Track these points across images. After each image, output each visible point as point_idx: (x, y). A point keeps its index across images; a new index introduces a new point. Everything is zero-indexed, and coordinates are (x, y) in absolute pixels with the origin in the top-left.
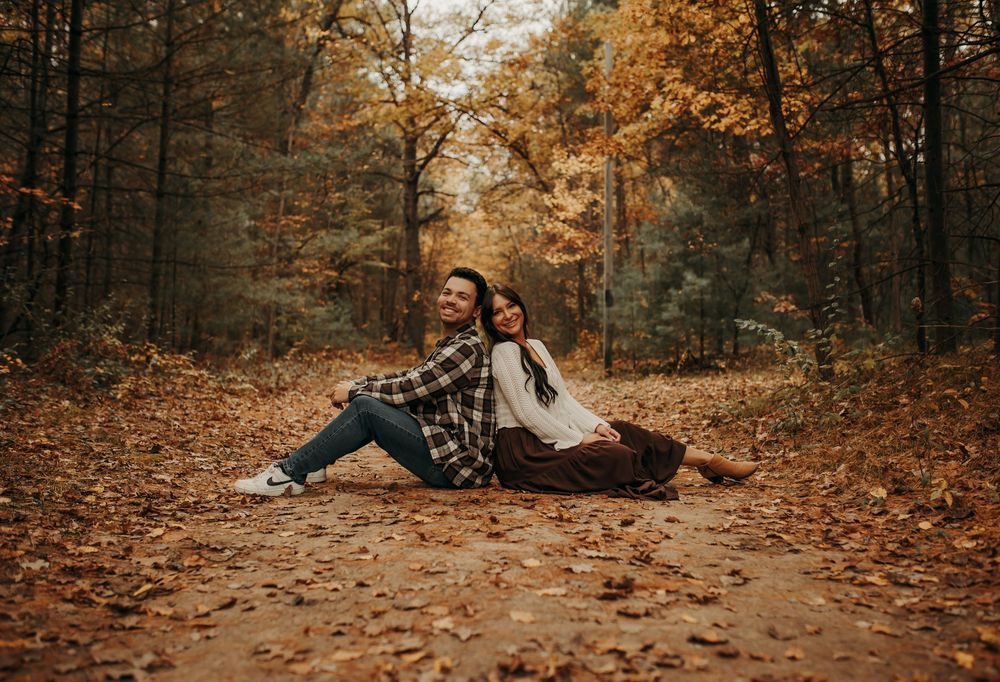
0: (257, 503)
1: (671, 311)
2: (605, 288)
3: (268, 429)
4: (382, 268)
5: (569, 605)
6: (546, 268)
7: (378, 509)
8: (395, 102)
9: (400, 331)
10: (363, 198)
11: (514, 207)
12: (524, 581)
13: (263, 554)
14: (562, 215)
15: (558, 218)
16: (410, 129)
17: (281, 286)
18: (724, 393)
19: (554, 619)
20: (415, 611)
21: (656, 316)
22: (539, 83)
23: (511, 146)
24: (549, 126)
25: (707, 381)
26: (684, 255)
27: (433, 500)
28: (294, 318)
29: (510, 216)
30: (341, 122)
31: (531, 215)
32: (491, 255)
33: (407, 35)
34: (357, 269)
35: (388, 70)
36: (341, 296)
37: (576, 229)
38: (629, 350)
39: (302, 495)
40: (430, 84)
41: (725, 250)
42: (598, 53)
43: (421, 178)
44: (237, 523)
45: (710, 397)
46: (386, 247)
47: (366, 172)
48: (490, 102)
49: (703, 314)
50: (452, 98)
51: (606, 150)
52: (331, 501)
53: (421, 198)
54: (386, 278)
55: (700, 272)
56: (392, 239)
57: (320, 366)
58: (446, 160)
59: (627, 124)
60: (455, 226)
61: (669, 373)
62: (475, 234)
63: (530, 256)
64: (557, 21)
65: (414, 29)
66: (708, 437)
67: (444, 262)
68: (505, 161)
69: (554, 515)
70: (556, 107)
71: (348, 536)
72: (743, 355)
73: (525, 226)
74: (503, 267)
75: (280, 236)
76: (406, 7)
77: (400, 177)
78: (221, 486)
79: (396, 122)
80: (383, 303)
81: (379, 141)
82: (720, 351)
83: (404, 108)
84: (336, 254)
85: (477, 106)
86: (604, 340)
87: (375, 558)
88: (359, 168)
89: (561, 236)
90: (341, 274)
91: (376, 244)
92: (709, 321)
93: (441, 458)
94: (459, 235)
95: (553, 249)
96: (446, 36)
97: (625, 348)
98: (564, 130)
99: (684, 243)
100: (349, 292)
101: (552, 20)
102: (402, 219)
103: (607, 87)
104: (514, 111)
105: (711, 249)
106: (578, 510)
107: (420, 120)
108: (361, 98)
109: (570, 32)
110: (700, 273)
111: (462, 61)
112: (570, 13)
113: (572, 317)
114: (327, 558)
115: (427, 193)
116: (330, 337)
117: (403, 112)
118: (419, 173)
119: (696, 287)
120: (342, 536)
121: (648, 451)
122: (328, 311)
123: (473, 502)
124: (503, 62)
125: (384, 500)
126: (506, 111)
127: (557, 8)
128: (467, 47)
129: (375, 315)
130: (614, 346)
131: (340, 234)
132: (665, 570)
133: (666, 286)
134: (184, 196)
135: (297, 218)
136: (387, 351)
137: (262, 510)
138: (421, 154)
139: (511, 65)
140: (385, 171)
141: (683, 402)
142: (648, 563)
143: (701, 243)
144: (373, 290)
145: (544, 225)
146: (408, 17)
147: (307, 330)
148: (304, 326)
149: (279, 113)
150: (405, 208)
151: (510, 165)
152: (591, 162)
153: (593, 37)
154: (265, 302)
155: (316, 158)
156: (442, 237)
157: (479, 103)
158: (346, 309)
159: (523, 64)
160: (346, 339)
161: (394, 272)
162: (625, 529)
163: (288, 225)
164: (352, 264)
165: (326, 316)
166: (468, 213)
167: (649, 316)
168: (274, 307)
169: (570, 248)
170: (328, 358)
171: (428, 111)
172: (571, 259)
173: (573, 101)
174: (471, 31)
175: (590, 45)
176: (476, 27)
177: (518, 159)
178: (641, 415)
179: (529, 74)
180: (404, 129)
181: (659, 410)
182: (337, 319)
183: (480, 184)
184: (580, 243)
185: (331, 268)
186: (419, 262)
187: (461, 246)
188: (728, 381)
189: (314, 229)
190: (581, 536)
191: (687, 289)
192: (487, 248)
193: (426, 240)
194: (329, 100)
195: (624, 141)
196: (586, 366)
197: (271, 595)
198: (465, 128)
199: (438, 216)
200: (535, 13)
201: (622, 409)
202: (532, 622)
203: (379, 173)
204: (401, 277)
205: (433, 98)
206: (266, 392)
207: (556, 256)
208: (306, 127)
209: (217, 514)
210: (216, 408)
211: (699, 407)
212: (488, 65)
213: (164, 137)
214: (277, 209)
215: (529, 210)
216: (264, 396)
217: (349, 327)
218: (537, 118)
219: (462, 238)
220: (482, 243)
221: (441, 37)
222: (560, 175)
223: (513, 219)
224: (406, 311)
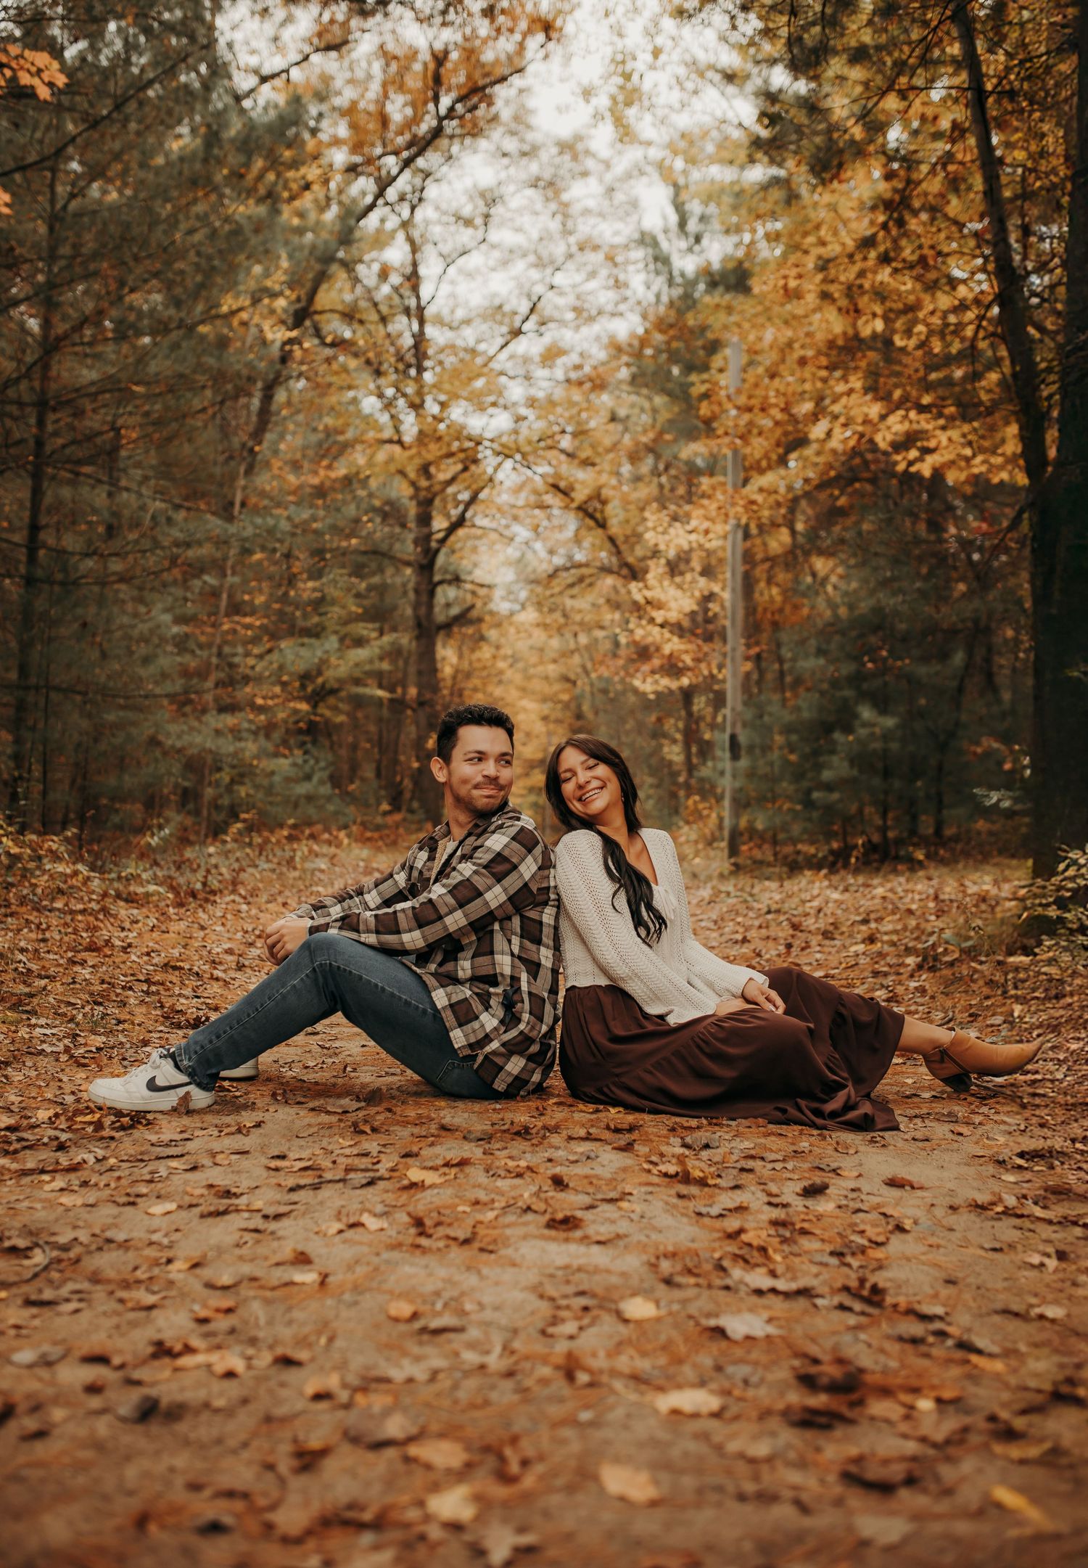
0: (123, 1128)
1: (837, 767)
2: (728, 731)
3: (175, 968)
4: (380, 699)
5: (733, 1447)
6: (632, 699)
7: (343, 1145)
8: (400, 442)
9: (407, 795)
10: (349, 590)
11: (581, 604)
12: (624, 1362)
13: (107, 1262)
14: (659, 616)
15: (652, 620)
16: (424, 483)
17: (220, 726)
18: (932, 905)
19: (700, 1491)
20: (391, 1453)
21: (810, 775)
22: (622, 412)
23: (579, 508)
24: (637, 479)
25: (899, 883)
26: (857, 679)
27: (444, 1128)
28: (242, 775)
29: (578, 618)
30: (316, 473)
31: (609, 616)
32: (547, 678)
33: (420, 339)
34: (341, 700)
35: (390, 392)
36: (314, 742)
37: (681, 637)
38: (765, 831)
39: (208, 1110)
40: (457, 413)
41: (922, 671)
42: (717, 361)
43: (441, 560)
44: (75, 1179)
45: (910, 912)
46: (385, 666)
47: (357, 552)
48: (547, 442)
49: (887, 774)
50: (488, 435)
51: (732, 512)
52: (258, 1125)
53: (439, 590)
54: (385, 712)
55: (882, 703)
56: (394, 653)
57: (279, 853)
58: (479, 532)
59: (762, 472)
60: (492, 634)
61: (833, 869)
62: (522, 646)
63: (608, 680)
64: (652, 317)
65: (430, 331)
66: (922, 991)
67: (475, 690)
68: (569, 532)
69: (672, 1169)
70: (650, 449)
71: (278, 1217)
72: (950, 839)
73: (600, 634)
74: (565, 697)
75: (220, 647)
76: (418, 297)
77: (406, 557)
78: (68, 1088)
79: (402, 473)
80: (380, 751)
81: (377, 503)
82: (913, 832)
83: (414, 451)
84: (305, 677)
85: (527, 449)
86: (726, 814)
87: (323, 1283)
88: (344, 544)
89: (658, 649)
90: (315, 706)
91: (371, 661)
92: (897, 784)
93: (471, 1046)
94: (498, 647)
95: (646, 668)
96: (479, 341)
97: (760, 826)
98: (661, 486)
99: (857, 658)
100: (329, 735)
101: (644, 316)
102: (411, 623)
103: (733, 412)
104: (583, 455)
105: (900, 668)
106: (716, 1155)
107: (439, 470)
108: (350, 435)
109: (672, 332)
110: (883, 708)
111: (503, 379)
112: (671, 303)
113: (674, 775)
114: (226, 1280)
115: (450, 582)
116: (296, 806)
117: (411, 458)
118: (437, 551)
119: (877, 730)
120: (266, 1217)
121: (839, 1020)
122: (295, 765)
123: (518, 1133)
124: (568, 381)
125: (355, 1125)
126: (570, 455)
127: (652, 299)
128: (512, 357)
129: (368, 772)
130: (743, 823)
131: (311, 645)
132: (917, 1329)
133: (827, 729)
134: (63, 584)
135: (248, 620)
136: (386, 826)
137: (128, 1145)
138: (439, 524)
139: (580, 383)
140: (384, 547)
141: (865, 921)
142: (879, 1305)
143: (884, 660)
144: (367, 732)
145: (632, 631)
146: (420, 309)
147: (260, 795)
148: (257, 787)
149: (221, 458)
150: (416, 607)
151: (577, 540)
152: (707, 532)
153: (710, 335)
154: (195, 751)
155: (271, 522)
156: (473, 650)
157: (530, 442)
158: (322, 761)
159: (598, 384)
160: (321, 808)
161: (398, 705)
162: (810, 1203)
163: (235, 631)
164: (333, 692)
165: (292, 772)
166: (512, 614)
167: (798, 776)
168: (209, 759)
169: (672, 668)
170: (290, 838)
171: (450, 455)
172: (674, 685)
173: (675, 441)
174: (517, 333)
175: (702, 353)
176: (526, 327)
177: (590, 529)
178: (797, 943)
179: (605, 399)
180: (413, 484)
181: (827, 935)
182: (308, 777)
183: (530, 569)
184: (688, 659)
185: (300, 699)
186: (435, 689)
187: (501, 665)
188: (935, 882)
189: (274, 636)
190: (732, 1224)
191: (863, 732)
192: (540, 669)
193: (448, 655)
194: (299, 441)
195: (759, 498)
196: (697, 854)
197: (93, 1389)
198: (508, 484)
199: (464, 618)
200: (617, 304)
201: (764, 931)
202: (653, 1504)
203: (375, 552)
204: (409, 712)
205: (459, 433)
206: (186, 898)
207: (649, 680)
208: (264, 481)
209: (45, 1155)
210: (96, 929)
211: (896, 932)
212: (545, 384)
213: (37, 493)
214: (218, 607)
215: (605, 608)
216: (181, 905)
217: (326, 790)
218: (620, 465)
219: (502, 652)
220: (534, 659)
221: (471, 343)
222: (656, 553)
223: (581, 624)
224: (416, 765)
